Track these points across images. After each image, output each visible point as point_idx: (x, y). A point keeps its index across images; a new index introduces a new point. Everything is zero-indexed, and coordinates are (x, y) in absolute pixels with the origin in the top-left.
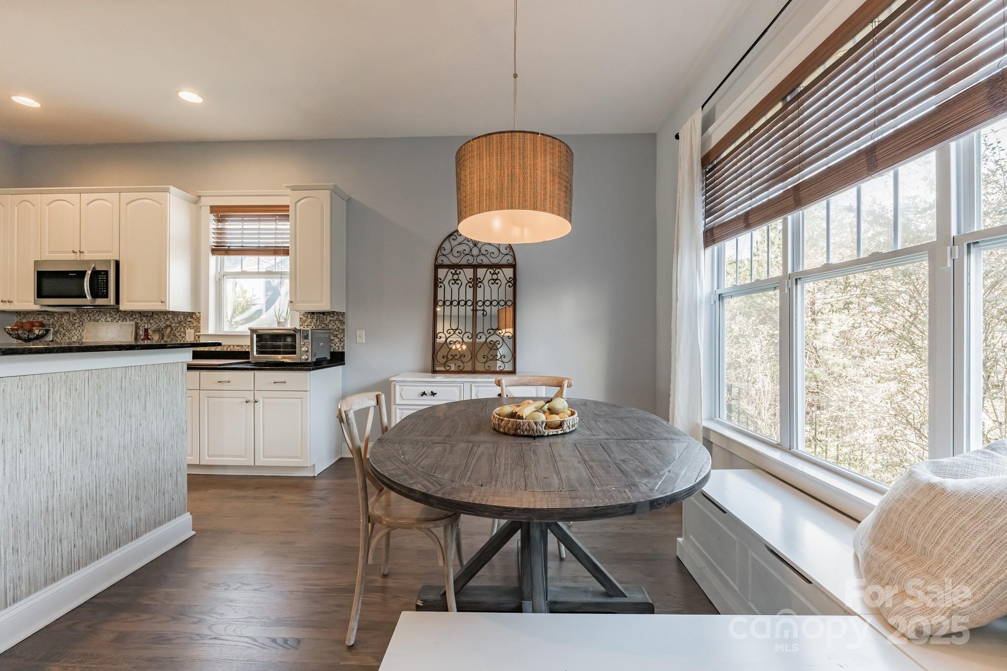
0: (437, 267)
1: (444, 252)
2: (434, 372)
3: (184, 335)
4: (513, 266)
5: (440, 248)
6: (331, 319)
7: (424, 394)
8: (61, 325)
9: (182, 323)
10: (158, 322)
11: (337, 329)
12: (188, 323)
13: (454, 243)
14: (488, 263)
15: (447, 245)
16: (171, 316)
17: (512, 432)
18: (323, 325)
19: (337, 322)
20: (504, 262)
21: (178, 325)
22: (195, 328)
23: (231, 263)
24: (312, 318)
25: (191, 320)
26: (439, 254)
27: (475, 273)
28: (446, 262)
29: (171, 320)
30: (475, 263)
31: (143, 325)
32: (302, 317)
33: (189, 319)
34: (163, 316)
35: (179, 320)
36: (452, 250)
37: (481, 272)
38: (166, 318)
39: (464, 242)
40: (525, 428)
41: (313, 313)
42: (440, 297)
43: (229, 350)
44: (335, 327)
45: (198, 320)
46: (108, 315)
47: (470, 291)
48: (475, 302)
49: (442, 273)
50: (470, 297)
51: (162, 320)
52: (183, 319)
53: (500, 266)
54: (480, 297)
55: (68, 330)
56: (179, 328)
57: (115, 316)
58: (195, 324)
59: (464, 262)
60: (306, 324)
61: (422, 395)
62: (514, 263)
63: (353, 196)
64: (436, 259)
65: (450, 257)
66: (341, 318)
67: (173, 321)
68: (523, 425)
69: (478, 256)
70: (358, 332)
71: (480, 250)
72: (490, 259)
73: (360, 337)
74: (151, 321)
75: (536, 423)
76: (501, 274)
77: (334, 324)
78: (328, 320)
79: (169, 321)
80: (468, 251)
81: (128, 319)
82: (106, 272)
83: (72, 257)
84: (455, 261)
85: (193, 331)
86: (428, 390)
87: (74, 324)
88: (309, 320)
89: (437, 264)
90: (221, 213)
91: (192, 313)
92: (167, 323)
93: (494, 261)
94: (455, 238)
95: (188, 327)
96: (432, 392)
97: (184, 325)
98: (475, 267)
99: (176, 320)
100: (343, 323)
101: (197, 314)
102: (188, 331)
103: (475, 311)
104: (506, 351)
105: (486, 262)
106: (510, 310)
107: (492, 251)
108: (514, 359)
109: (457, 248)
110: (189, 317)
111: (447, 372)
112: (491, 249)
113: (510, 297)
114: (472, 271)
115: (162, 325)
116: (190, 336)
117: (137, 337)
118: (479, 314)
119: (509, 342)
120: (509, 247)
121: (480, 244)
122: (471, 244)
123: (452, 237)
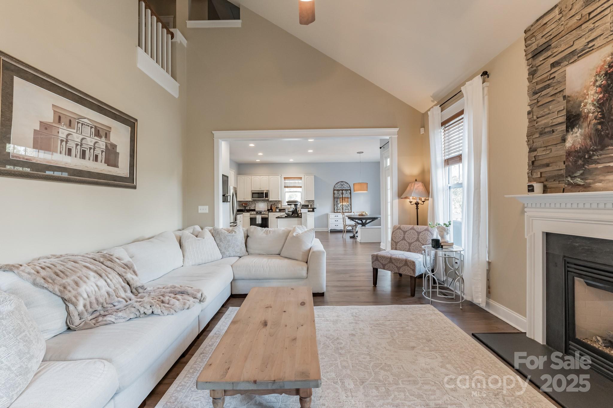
0: (334, 190)
2: (335, 212)
4: (350, 190)
8: (249, 204)
9: (277, 203)
11: (312, 204)
15: (336, 186)
19: (312, 202)
20: (348, 189)
23: (287, 189)
28: (336, 189)
31: (268, 203)
32: (305, 201)
34: (273, 201)
37: (344, 191)
42: (335, 196)
45: (281, 202)
47: (341, 195)
48: (342, 198)
49: (335, 191)
50: (341, 197)
53: (347, 190)
54: (343, 196)
55: (251, 205)
57: (262, 202)
59: (340, 189)
60: (306, 203)
65: (337, 188)
70: (317, 205)
74: (270, 203)
76: (348, 192)
80: (341, 187)
81: (265, 202)
82: (268, 193)
83: (258, 189)
84: (338, 189)
85: (280, 205)
86: (336, 215)
87: (252, 204)
90: (285, 178)
98: (342, 190)
100: (314, 202)
102: (279, 205)
103: (342, 199)
104: (349, 208)
105: (345, 189)
106: (350, 199)
107: (346, 187)
108: (351, 209)
109: (339, 186)
110: (279, 202)
111: (337, 212)
112: (346, 186)
113: (350, 197)
114: (341, 191)
115: (273, 203)
116: (279, 206)
117: (268, 206)
118: (343, 200)
119: (350, 206)
120: (350, 186)
121: (343, 185)
122: (341, 185)
123: (337, 184)
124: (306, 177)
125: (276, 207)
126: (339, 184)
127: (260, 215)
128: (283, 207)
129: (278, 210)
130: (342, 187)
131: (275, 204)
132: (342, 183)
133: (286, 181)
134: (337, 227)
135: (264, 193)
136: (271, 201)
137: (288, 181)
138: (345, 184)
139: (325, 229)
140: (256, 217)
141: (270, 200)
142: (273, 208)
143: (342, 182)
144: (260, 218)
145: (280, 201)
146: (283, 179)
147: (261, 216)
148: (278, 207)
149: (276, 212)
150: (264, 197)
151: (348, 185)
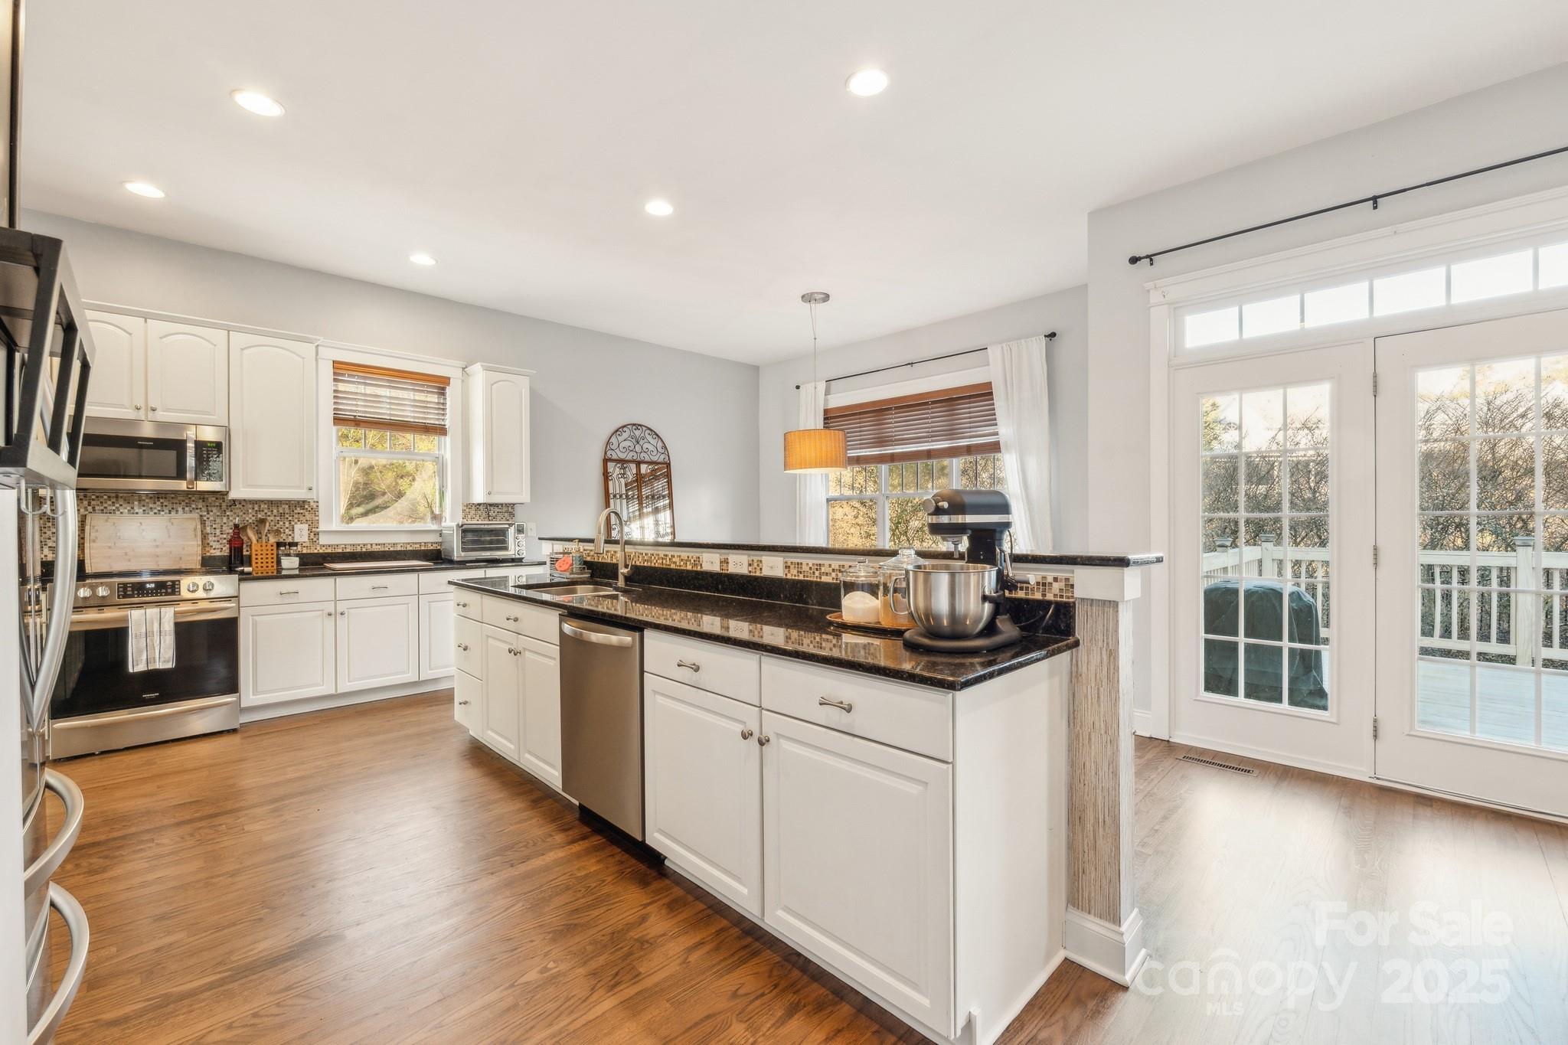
0: (606, 461)
1: (612, 447)
3: (290, 533)
4: (669, 465)
5: (608, 443)
6: (500, 510)
9: (287, 516)
10: (241, 514)
12: (296, 516)
13: (620, 439)
14: (650, 460)
15: (614, 440)
16: (266, 506)
19: (507, 514)
20: (661, 460)
21: (278, 518)
22: (310, 523)
24: (477, 509)
25: (302, 511)
26: (608, 448)
27: (639, 469)
28: (615, 457)
29: (266, 511)
30: (639, 459)
31: (212, 518)
32: (466, 508)
33: (298, 510)
34: (251, 506)
35: (281, 511)
36: (619, 445)
37: (643, 468)
38: (256, 509)
39: (629, 438)
41: (479, 505)
42: (611, 491)
43: (364, 550)
45: (314, 511)
46: (136, 503)
48: (640, 496)
49: (611, 465)
51: (250, 511)
52: (287, 511)
53: (657, 464)
56: (281, 523)
57: (151, 505)
58: (308, 517)
59: (629, 457)
60: (470, 516)
62: (668, 461)
64: (606, 453)
65: (617, 451)
66: (511, 510)
67: (269, 513)
69: (641, 452)
71: (642, 448)
72: (651, 457)
73: (532, 529)
74: (228, 513)
77: (503, 516)
78: (496, 512)
79: (263, 513)
80: (632, 447)
81: (180, 509)
82: (218, 444)
84: (622, 456)
85: (305, 526)
88: (474, 512)
89: (606, 457)
91: (304, 502)
92: (259, 516)
93: (655, 459)
94: (620, 434)
95: (296, 521)
97: (290, 518)
98: (638, 463)
99: (275, 511)
100: (513, 515)
101: (312, 504)
102: (298, 527)
103: (640, 504)
105: (647, 459)
109: (623, 444)
110: (299, 508)
112: (651, 448)
113: (667, 490)
114: (633, 466)
115: (250, 518)
116: (300, 533)
117: (204, 537)
120: (665, 447)
121: (641, 442)
122: (634, 441)
123: (618, 433)
124: (492, 385)
125: (273, 540)
126: (625, 435)
127: (159, 604)
128: (323, 540)
129: (290, 563)
130: (638, 448)
131: (262, 521)
132: (637, 433)
133: (342, 387)
135: (190, 445)
136: (234, 502)
137: (361, 389)
138: (647, 435)
140: (125, 619)
141: (232, 495)
142: (257, 546)
143: (637, 426)
144: (169, 627)
145: (302, 504)
146: (327, 371)
147: (176, 613)
148: (296, 544)
149: (278, 575)
150: (190, 475)
151: (660, 444)
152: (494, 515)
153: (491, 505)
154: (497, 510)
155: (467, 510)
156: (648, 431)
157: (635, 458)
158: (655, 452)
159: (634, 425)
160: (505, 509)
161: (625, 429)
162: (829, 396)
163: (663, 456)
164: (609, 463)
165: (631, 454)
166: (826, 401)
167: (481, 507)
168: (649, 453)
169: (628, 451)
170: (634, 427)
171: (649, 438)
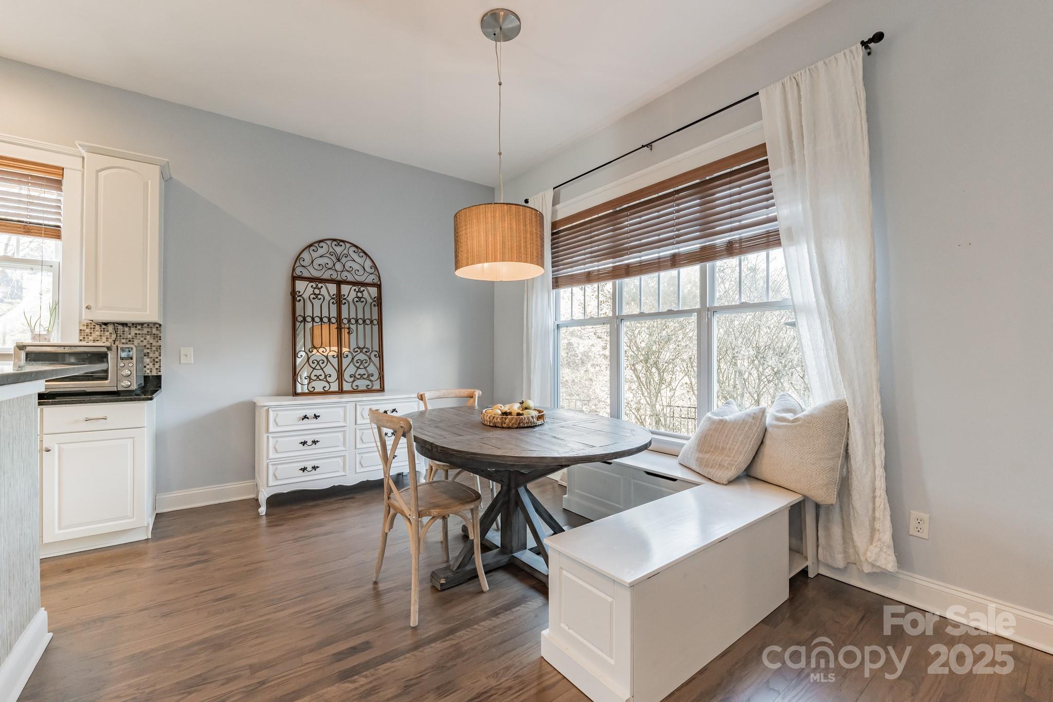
0: (294, 278)
1: (303, 264)
2: (295, 394)
4: (379, 287)
5: (298, 258)
6: (138, 332)
7: (305, 417)
11: (148, 346)
13: (315, 255)
14: (353, 280)
15: (305, 255)
17: (516, 426)
18: (124, 341)
19: (148, 337)
20: (369, 280)
24: (103, 330)
26: (298, 264)
27: (339, 289)
28: (306, 274)
30: (339, 278)
32: (85, 328)
36: (312, 262)
37: (345, 289)
39: (327, 255)
40: (525, 421)
41: (106, 324)
42: (299, 311)
44: (145, 343)
47: (334, 308)
48: (339, 320)
49: (300, 286)
50: (334, 313)
53: (364, 285)
54: (345, 315)
59: (326, 276)
60: (91, 338)
61: (303, 419)
62: (379, 283)
63: (174, 176)
64: (294, 270)
65: (310, 268)
66: (154, 331)
68: (525, 419)
69: (342, 271)
70: (183, 351)
71: (344, 266)
72: (356, 276)
73: (186, 355)
75: (532, 417)
76: (365, 293)
77: (142, 339)
78: (133, 334)
80: (330, 265)
84: (316, 274)
86: (310, 413)
88: (98, 333)
89: (295, 275)
93: (359, 279)
94: (315, 249)
96: (315, 415)
98: (339, 283)
100: (158, 338)
103: (339, 329)
104: (372, 369)
105: (350, 278)
106: (376, 328)
107: (356, 268)
108: (381, 378)
109: (321, 262)
111: (311, 393)
112: (356, 266)
113: (375, 316)
114: (333, 286)
118: (345, 332)
119: (377, 361)
120: (374, 266)
121: (344, 260)
122: (333, 258)
123: (312, 248)
124: (98, 171)
126: (321, 251)
130: (339, 266)
132: (339, 250)
134: (314, 475)
138: (351, 252)
139: (233, 491)
143: (339, 242)
151: (368, 264)
152: (130, 336)
153: (124, 324)
154: (134, 331)
155: (88, 331)
156: (353, 249)
157: (334, 277)
158: (361, 272)
159: (334, 240)
160: (145, 331)
161: (321, 244)
162: (557, 207)
163: (372, 277)
164: (298, 283)
165: (331, 272)
166: (554, 212)
167: (111, 328)
168: (353, 272)
169: (325, 269)
170: (335, 243)
171: (355, 256)
